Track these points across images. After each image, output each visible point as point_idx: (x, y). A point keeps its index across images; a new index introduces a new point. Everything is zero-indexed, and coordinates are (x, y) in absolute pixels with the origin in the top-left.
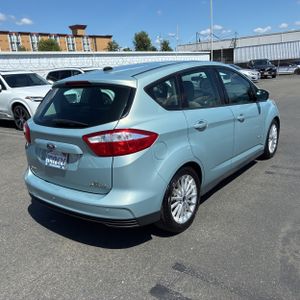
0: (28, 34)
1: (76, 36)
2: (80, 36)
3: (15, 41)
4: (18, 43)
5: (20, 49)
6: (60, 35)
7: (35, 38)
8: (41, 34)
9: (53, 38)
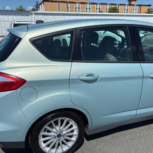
0: (105, 4)
1: (130, 5)
2: (132, 5)
3: (98, 8)
4: (99, 9)
5: (100, 12)
6: (121, 5)
7: (108, 6)
8: (112, 4)
9: (117, 6)
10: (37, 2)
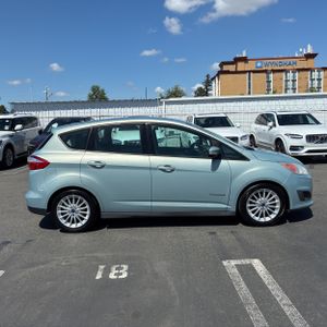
10: (208, 76)
